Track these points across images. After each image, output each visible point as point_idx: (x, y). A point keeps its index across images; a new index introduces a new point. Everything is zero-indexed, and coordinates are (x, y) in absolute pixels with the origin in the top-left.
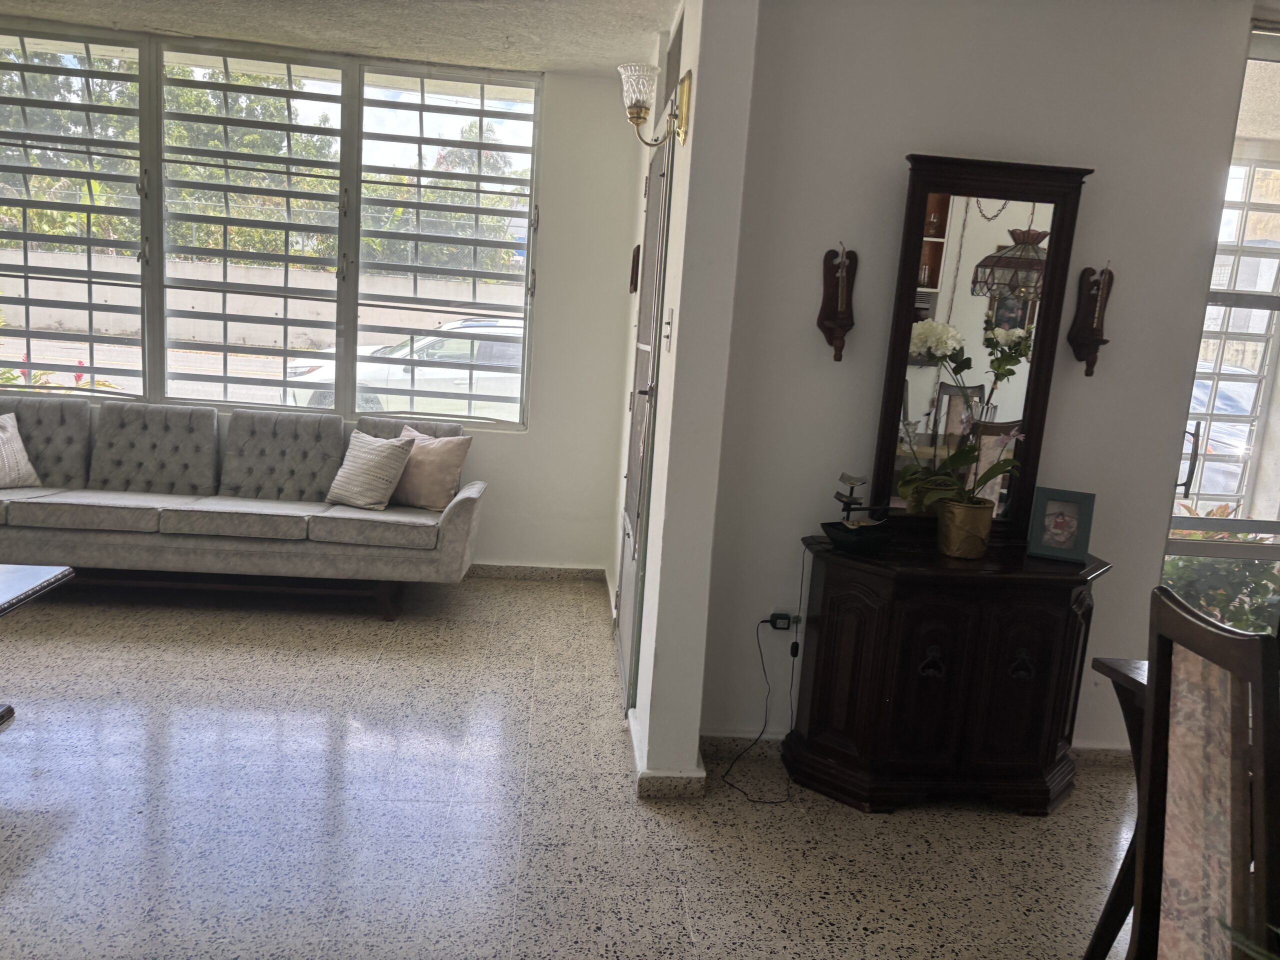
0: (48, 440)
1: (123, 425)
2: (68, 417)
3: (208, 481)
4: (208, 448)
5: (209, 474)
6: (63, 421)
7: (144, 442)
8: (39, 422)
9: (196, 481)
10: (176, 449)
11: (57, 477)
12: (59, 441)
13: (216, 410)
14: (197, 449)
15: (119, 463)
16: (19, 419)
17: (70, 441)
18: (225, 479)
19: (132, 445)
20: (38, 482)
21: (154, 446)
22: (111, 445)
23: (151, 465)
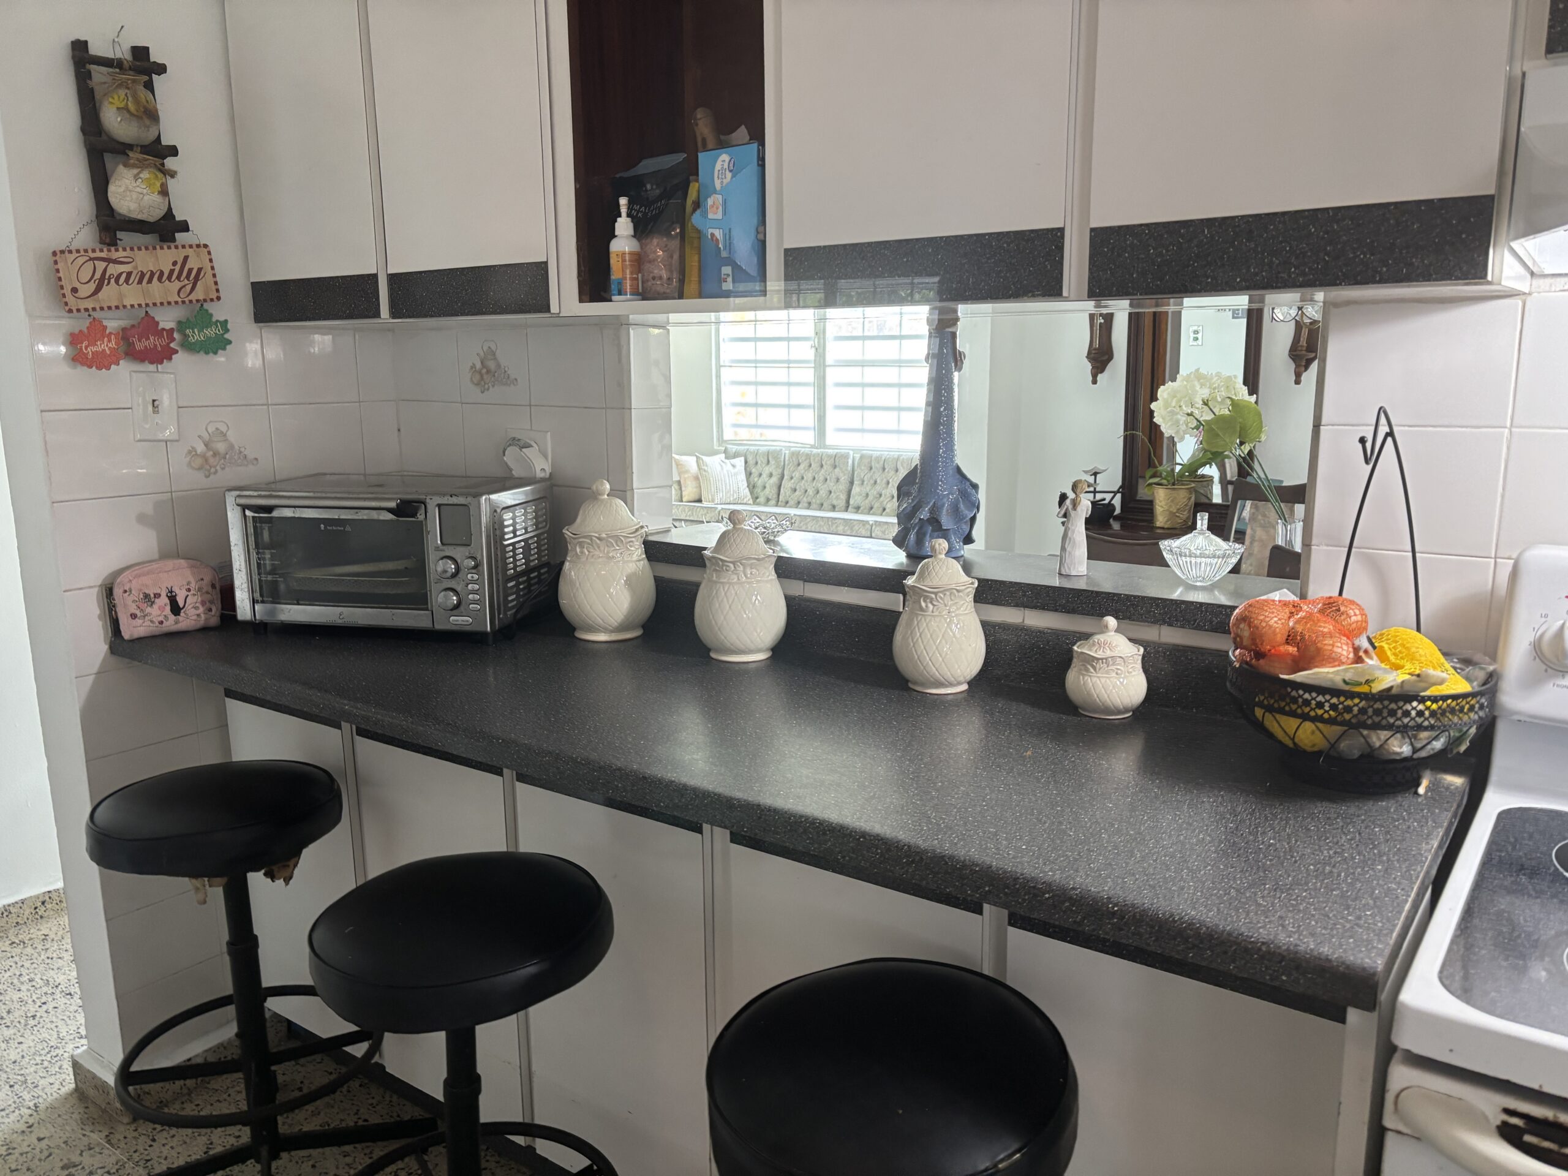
0: (760, 475)
1: (799, 465)
2: (770, 459)
3: (842, 503)
4: (844, 479)
5: (843, 497)
6: (768, 462)
7: (809, 476)
8: (757, 463)
9: (835, 502)
10: (826, 480)
11: (762, 500)
12: (764, 476)
13: (851, 453)
14: (838, 480)
15: (795, 490)
16: (746, 462)
17: (771, 475)
18: (852, 502)
19: (803, 478)
20: (751, 502)
21: (814, 479)
22: (792, 478)
23: (811, 492)
